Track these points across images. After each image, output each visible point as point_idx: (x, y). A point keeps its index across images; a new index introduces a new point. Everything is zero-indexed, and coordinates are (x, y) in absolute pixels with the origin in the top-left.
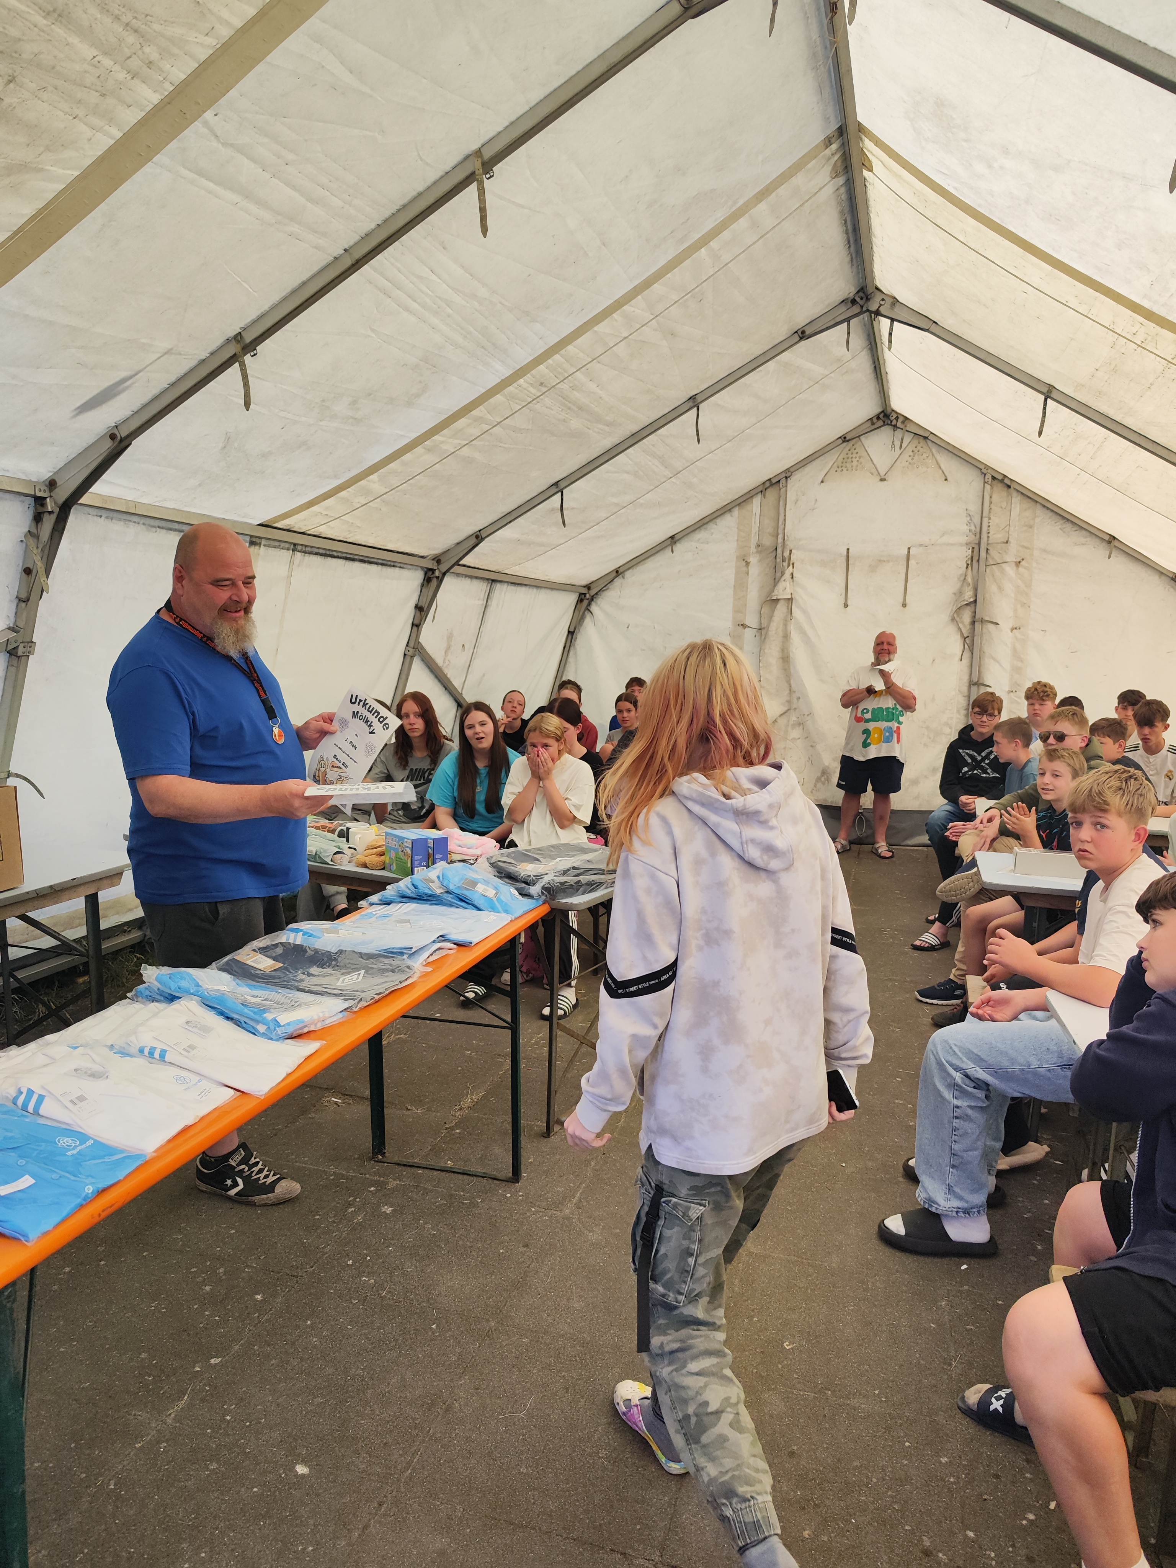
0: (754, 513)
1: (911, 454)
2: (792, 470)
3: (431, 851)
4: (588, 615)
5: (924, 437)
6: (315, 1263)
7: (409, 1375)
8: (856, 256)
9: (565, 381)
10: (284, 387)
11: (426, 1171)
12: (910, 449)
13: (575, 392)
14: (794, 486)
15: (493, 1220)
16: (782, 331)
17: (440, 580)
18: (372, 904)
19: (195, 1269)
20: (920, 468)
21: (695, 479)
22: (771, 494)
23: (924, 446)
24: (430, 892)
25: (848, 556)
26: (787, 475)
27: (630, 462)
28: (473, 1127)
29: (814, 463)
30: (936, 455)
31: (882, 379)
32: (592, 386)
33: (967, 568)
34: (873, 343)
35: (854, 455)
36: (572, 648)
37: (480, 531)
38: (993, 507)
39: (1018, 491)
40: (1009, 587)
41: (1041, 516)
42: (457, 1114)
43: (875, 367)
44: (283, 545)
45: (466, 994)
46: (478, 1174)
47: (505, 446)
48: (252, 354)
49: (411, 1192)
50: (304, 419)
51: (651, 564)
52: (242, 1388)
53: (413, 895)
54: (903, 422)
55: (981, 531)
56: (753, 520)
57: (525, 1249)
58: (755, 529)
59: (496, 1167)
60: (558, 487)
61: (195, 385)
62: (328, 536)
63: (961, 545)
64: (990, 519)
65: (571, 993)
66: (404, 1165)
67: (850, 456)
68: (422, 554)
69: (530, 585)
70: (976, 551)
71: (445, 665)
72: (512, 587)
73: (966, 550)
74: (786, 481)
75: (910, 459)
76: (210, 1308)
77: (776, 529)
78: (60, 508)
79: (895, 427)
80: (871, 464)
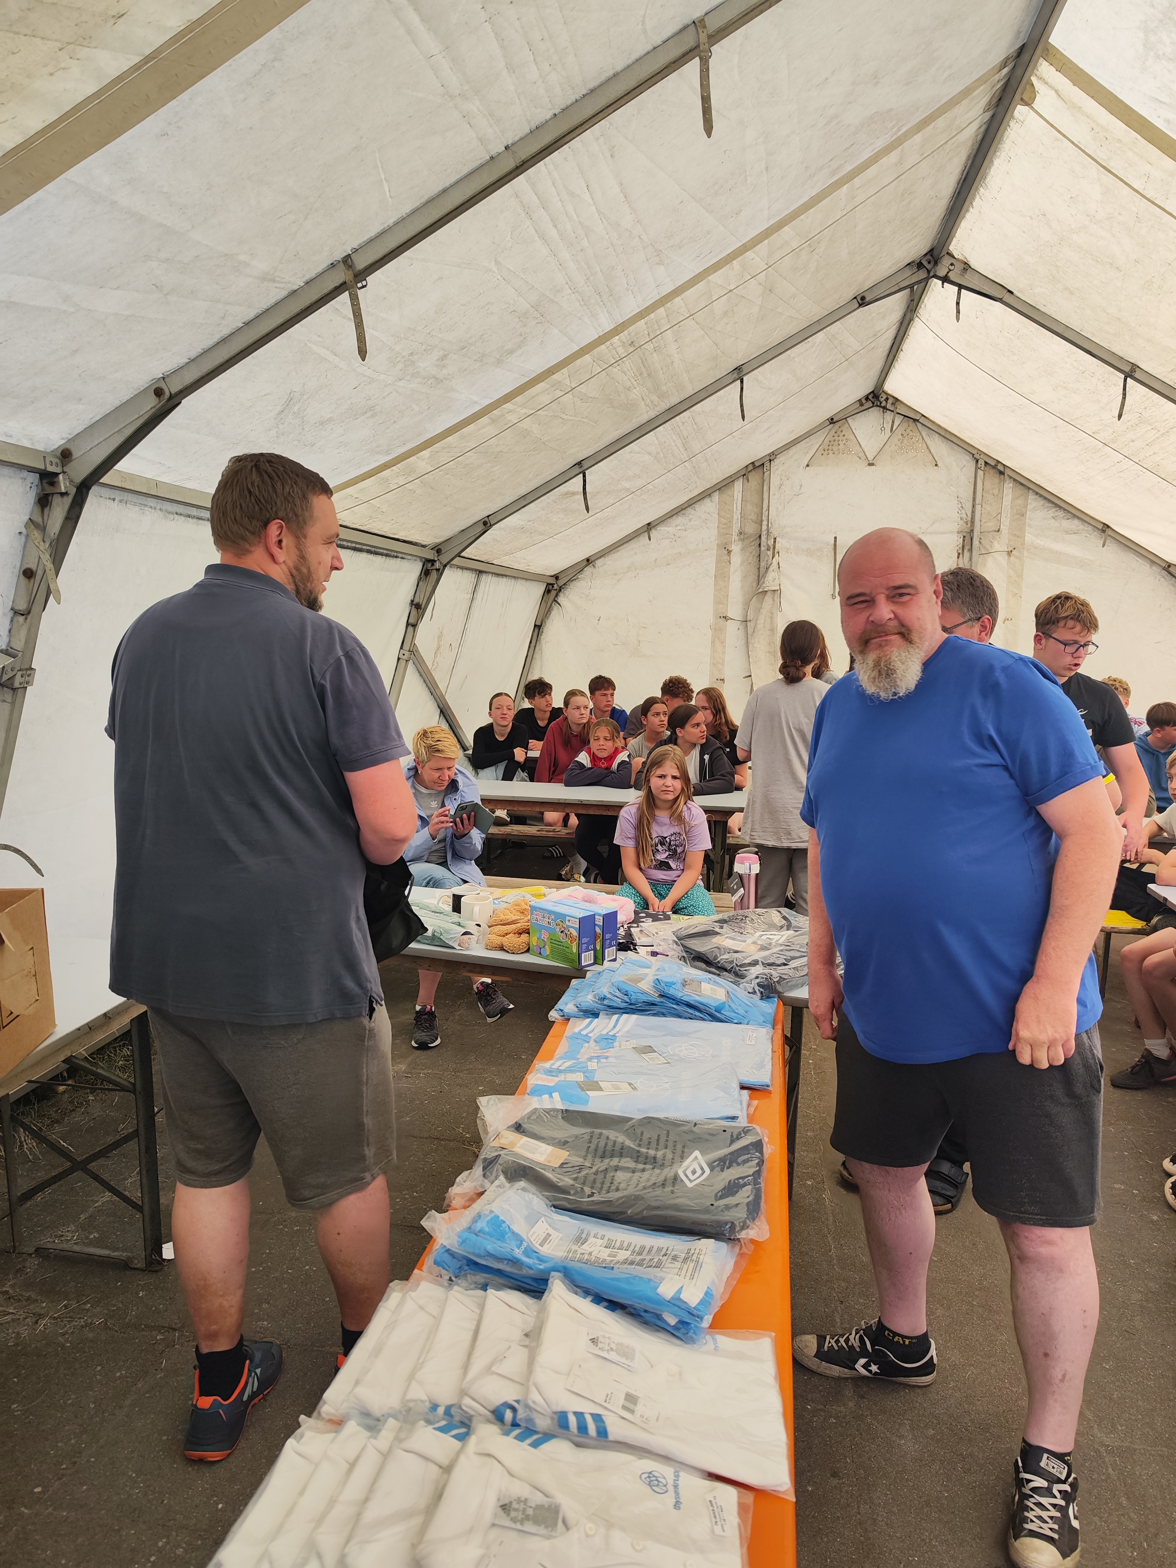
0: (736, 498)
1: (901, 437)
2: (776, 453)
3: (599, 931)
4: (556, 607)
5: (913, 418)
8: (949, 213)
12: (900, 431)
13: (655, 354)
14: (779, 470)
17: (440, 573)
18: (567, 1016)
20: (910, 452)
22: (754, 477)
23: (915, 429)
25: (835, 545)
26: (771, 458)
29: (801, 445)
30: (926, 440)
31: (891, 357)
33: (958, 557)
35: (841, 438)
36: (538, 643)
37: (488, 516)
38: (985, 494)
39: (1012, 478)
40: (1001, 577)
41: (1034, 503)
51: (625, 552)
54: (893, 404)
55: (973, 519)
56: (735, 505)
58: (737, 515)
60: (581, 467)
63: (951, 533)
64: (982, 506)
68: (424, 543)
69: (509, 576)
70: (968, 539)
71: (434, 667)
72: (495, 579)
73: (957, 538)
74: (770, 465)
75: (899, 443)
77: (759, 516)
78: (77, 489)
79: (885, 409)
80: (858, 448)
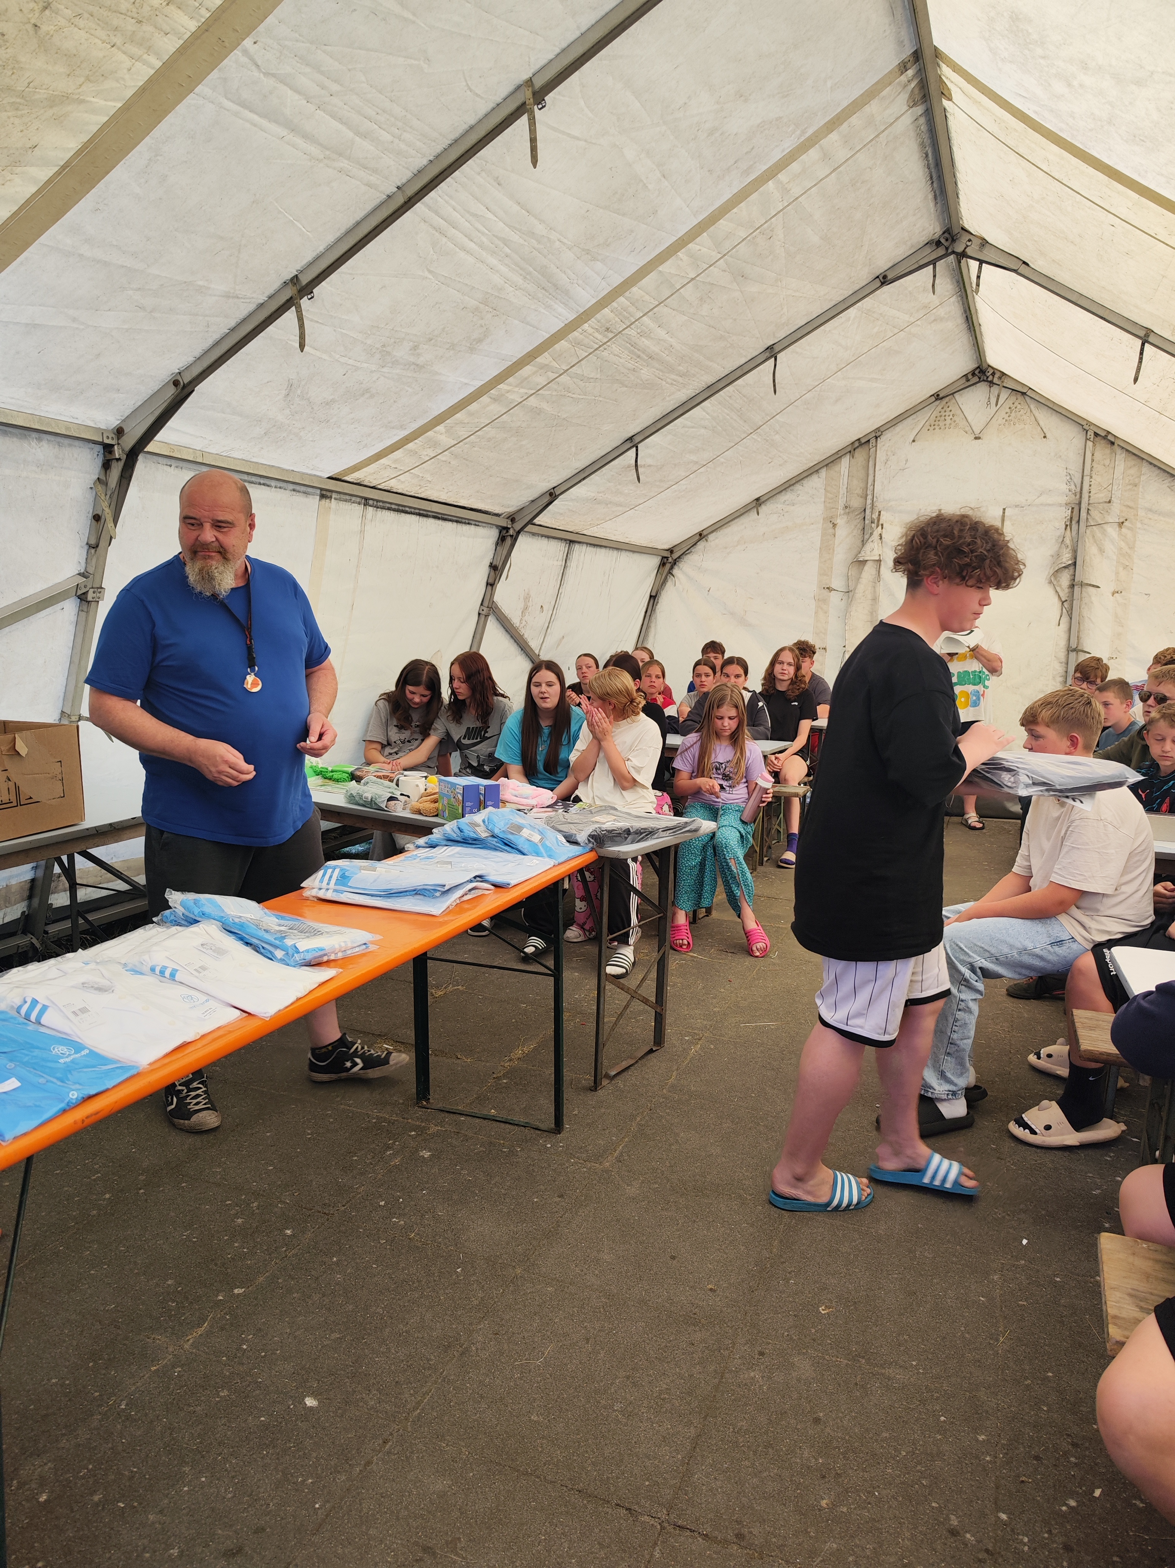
0: (842, 473)
1: (1008, 410)
2: (882, 429)
3: (482, 798)
4: (670, 580)
5: (1022, 393)
6: (348, 1202)
7: (429, 1316)
8: (940, 194)
9: (632, 326)
10: (344, 331)
11: (469, 1118)
12: (1007, 405)
13: (643, 339)
14: (884, 445)
15: (531, 1168)
16: (863, 276)
17: (515, 539)
18: (418, 847)
19: (230, 1202)
20: (1017, 425)
21: (777, 436)
22: (860, 454)
23: (1022, 402)
24: (475, 836)
26: (877, 435)
27: (708, 417)
28: (521, 1078)
29: (905, 422)
30: (1034, 412)
31: (974, 330)
32: (661, 333)
33: (1066, 529)
34: (965, 290)
35: (947, 414)
36: (654, 613)
37: (554, 488)
38: (1094, 464)
39: (1123, 448)
40: (1109, 547)
41: (1148, 474)
42: (506, 1065)
43: (967, 318)
44: (354, 499)
45: (526, 950)
46: (520, 1124)
47: (573, 396)
48: (309, 297)
49: (452, 1137)
50: (365, 365)
51: (735, 527)
52: (261, 1319)
53: (458, 839)
54: (1000, 378)
55: (1081, 490)
56: (841, 481)
57: (559, 1199)
58: (843, 490)
59: (539, 1117)
60: (632, 442)
61: (254, 330)
62: (399, 491)
63: (1060, 505)
64: (1091, 477)
65: (630, 951)
66: (447, 1112)
67: (943, 414)
68: (496, 512)
69: (610, 547)
70: (1076, 511)
71: (522, 625)
72: (591, 549)
73: (1065, 510)
74: (876, 441)
75: (1006, 416)
76: (239, 1241)
77: (865, 491)
78: (127, 456)
79: (991, 383)
80: (965, 422)
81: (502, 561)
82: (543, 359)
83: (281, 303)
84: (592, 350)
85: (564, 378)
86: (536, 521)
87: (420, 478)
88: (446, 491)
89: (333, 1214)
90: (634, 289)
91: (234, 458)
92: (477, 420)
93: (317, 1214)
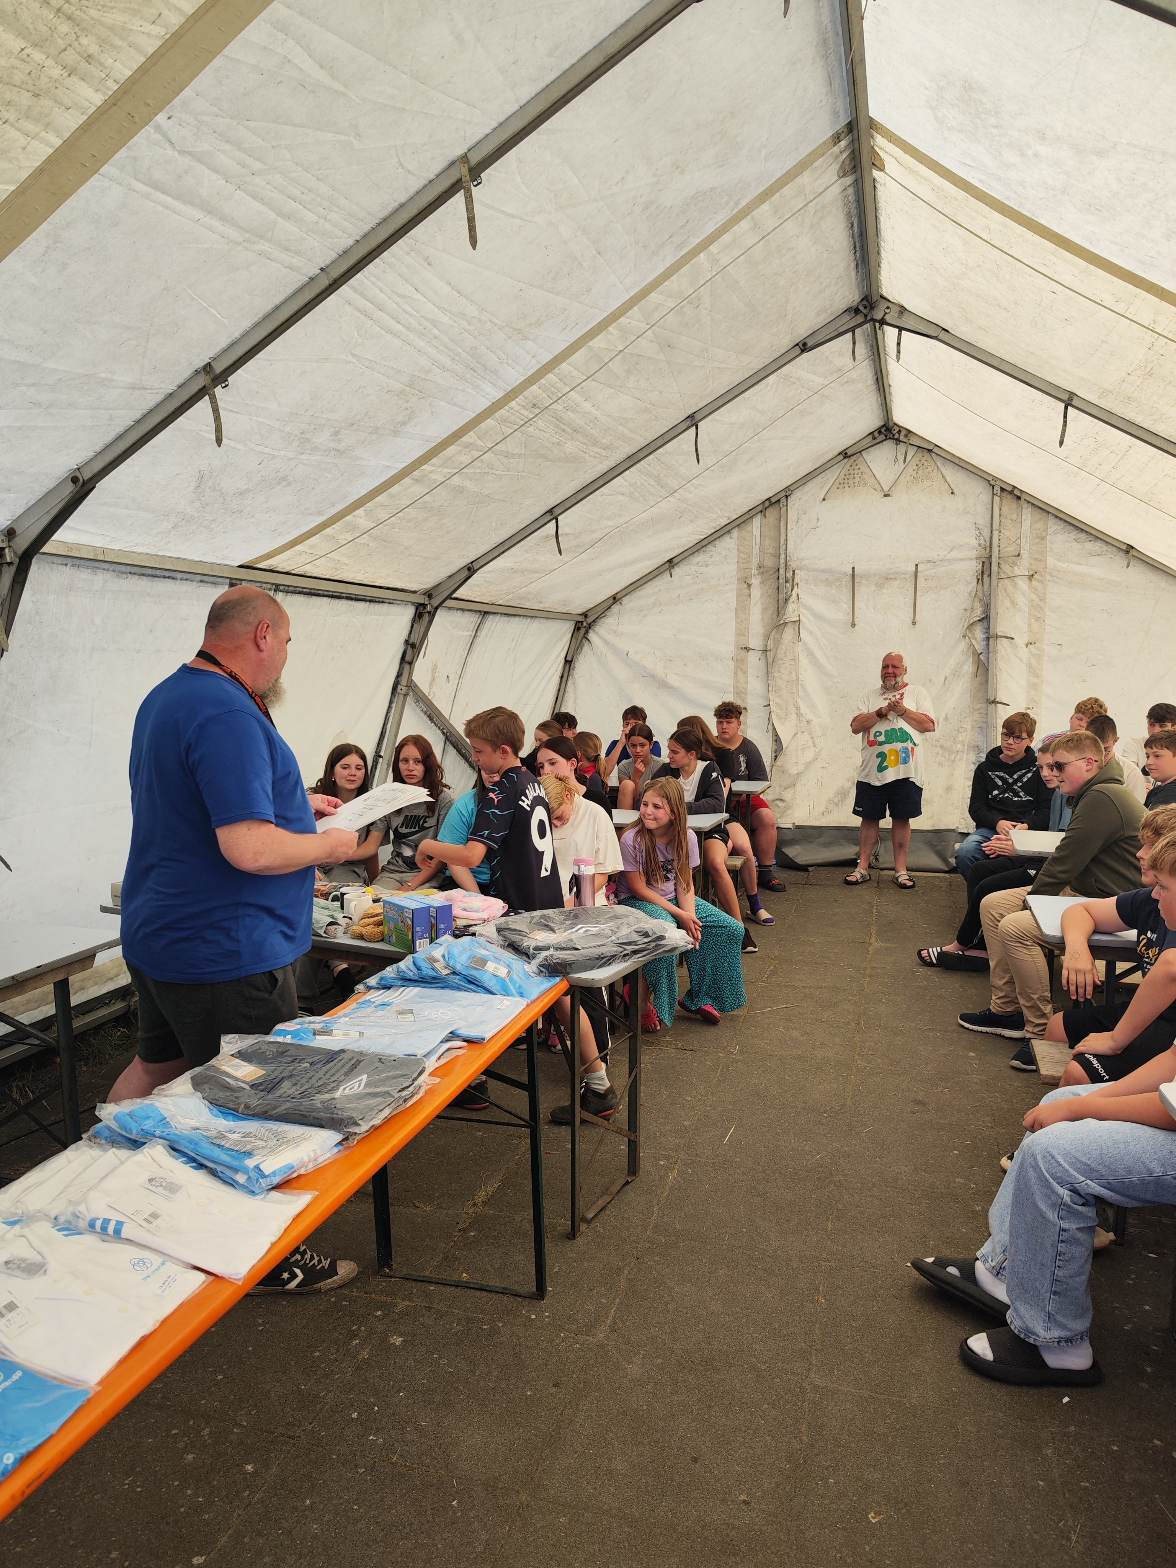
0: (754, 533)
1: (916, 468)
2: (792, 488)
3: (433, 921)
4: (586, 644)
5: (929, 450)
6: (315, 1418)
8: (861, 264)
9: (559, 401)
10: (260, 419)
11: (439, 1287)
12: (914, 463)
13: (569, 413)
14: (795, 504)
15: (518, 1350)
16: (782, 345)
17: (432, 615)
18: (369, 988)
19: (175, 1431)
20: (925, 482)
22: (771, 513)
23: (928, 459)
24: (435, 974)
25: (853, 575)
26: (787, 494)
27: (628, 484)
28: (490, 1229)
29: (815, 480)
30: (941, 468)
31: (884, 392)
32: (587, 406)
33: (977, 583)
34: (876, 354)
35: (856, 472)
36: (571, 677)
37: (472, 563)
38: (1003, 520)
39: (1029, 502)
40: (1022, 601)
41: (1053, 526)
42: (471, 1211)
43: (877, 379)
46: (497, 1290)
47: (497, 472)
48: (224, 385)
49: (423, 1316)
50: (283, 453)
51: (649, 589)
53: (416, 978)
54: (906, 436)
55: (991, 544)
56: (754, 541)
57: (556, 1390)
58: (756, 550)
59: (518, 1280)
60: (552, 514)
61: (162, 421)
62: (313, 575)
63: (971, 559)
64: (1000, 532)
66: (414, 1280)
67: (852, 472)
68: (413, 589)
69: (526, 616)
70: (987, 565)
72: (503, 619)
73: (976, 564)
74: (787, 500)
75: (914, 474)
76: (192, 1486)
77: (778, 549)
78: (20, 559)
79: (898, 441)
80: (873, 480)
81: (420, 638)
82: (470, 438)
83: (192, 393)
84: (518, 427)
85: (489, 456)
86: (454, 596)
87: (336, 561)
88: (362, 572)
89: (299, 1437)
90: (564, 365)
91: (139, 553)
92: (398, 502)
93: (282, 1438)
